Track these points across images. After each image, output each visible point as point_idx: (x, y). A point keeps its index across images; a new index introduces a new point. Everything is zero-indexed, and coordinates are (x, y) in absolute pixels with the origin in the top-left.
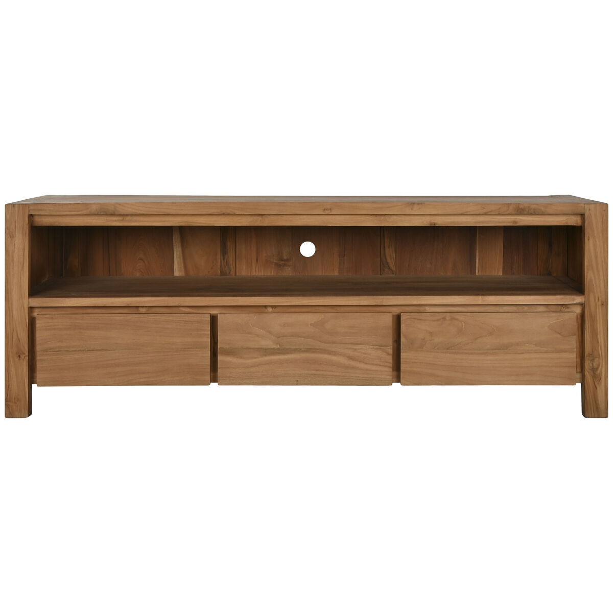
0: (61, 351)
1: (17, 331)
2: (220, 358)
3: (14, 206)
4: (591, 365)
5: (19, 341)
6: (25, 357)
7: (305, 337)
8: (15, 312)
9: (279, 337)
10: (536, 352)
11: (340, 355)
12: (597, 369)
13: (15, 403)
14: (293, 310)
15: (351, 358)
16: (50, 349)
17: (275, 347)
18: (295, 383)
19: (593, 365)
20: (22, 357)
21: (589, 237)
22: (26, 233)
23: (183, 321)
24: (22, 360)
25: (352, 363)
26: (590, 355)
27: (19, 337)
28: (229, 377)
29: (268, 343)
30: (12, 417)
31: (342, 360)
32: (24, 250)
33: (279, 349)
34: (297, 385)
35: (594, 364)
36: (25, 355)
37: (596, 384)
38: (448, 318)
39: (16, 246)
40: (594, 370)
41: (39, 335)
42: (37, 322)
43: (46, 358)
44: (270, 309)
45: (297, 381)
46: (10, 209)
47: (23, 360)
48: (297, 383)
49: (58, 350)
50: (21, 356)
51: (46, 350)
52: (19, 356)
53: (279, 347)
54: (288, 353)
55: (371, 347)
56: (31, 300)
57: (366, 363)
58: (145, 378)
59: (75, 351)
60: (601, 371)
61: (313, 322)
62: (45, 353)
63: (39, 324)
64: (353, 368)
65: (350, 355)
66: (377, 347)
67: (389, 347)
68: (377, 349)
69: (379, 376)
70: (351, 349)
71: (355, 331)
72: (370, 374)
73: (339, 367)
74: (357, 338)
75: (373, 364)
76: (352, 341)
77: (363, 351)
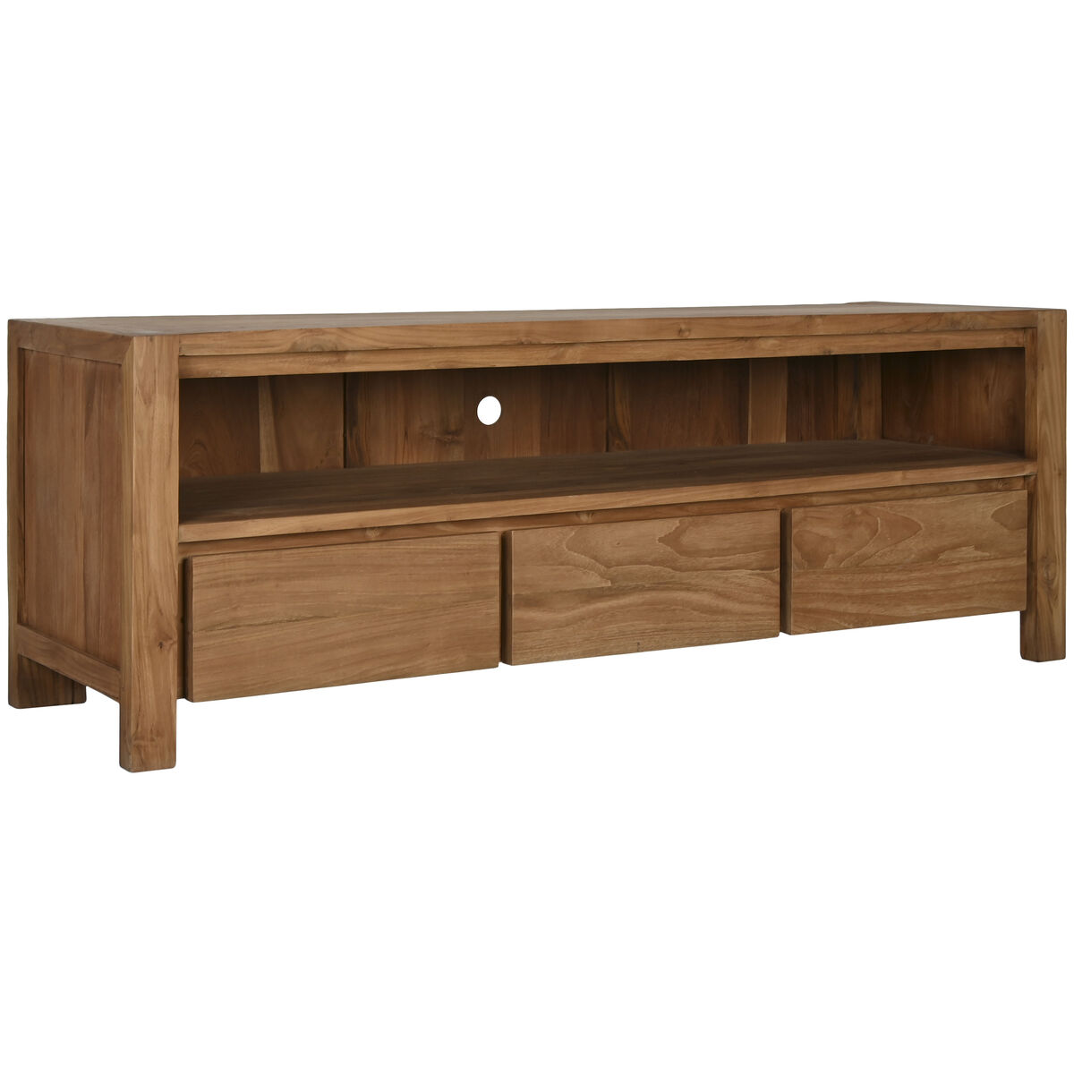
0: (239, 626)
1: (156, 592)
2: (516, 614)
3: (151, 340)
4: (1045, 575)
5: (162, 614)
6: (172, 645)
7: (650, 564)
8: (153, 557)
9: (609, 567)
10: (976, 561)
11: (705, 590)
12: (1053, 580)
13: (152, 740)
14: (620, 516)
15: (719, 595)
16: (220, 624)
17: (604, 585)
18: (636, 647)
19: (1048, 574)
20: (167, 644)
21: (1043, 365)
22: (174, 395)
23: (454, 549)
24: (166, 652)
25: (722, 603)
26: (1044, 558)
27: (161, 604)
28: (531, 648)
29: (594, 581)
30: (146, 769)
31: (705, 599)
32: (171, 427)
33: (609, 588)
34: (638, 651)
35: (1050, 573)
36: (172, 642)
37: (1052, 605)
38: (858, 512)
39: (156, 422)
40: (1049, 582)
41: (198, 599)
42: (194, 572)
43: (212, 642)
44: (584, 518)
45: (639, 644)
46: (145, 345)
47: (169, 651)
48: (639, 648)
49: (233, 625)
50: (164, 643)
51: (211, 627)
52: (161, 645)
53: (610, 585)
54: (624, 594)
55: (749, 571)
56: (183, 528)
57: (742, 602)
58: (389, 665)
59: (265, 624)
60: (1058, 584)
61: (663, 536)
62: (209, 634)
63: (198, 575)
64: (724, 612)
65: (720, 589)
66: (758, 571)
67: (775, 570)
68: (758, 574)
69: (760, 623)
70: (719, 578)
71: (727, 545)
72: (749, 620)
73: (702, 612)
74: (729, 557)
75: (752, 603)
76: (722, 565)
77: (738, 581)
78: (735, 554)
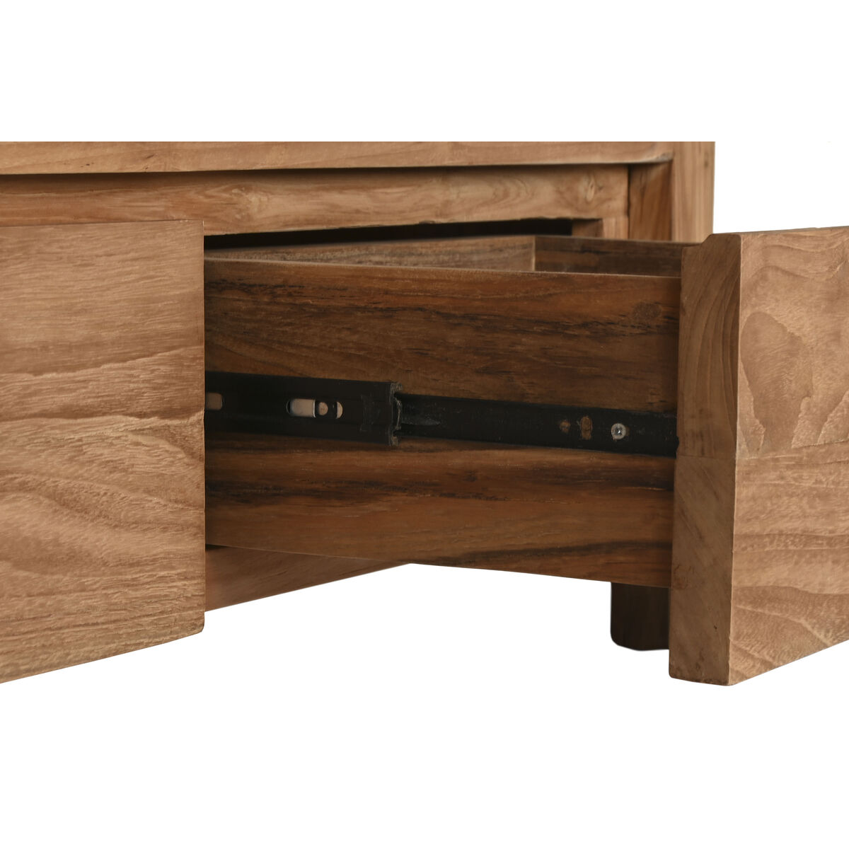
11: (23, 487)
15: (65, 502)
55: (134, 420)
57: (117, 526)
64: (74, 559)
65: (62, 483)
66: (154, 421)
67: (194, 418)
68: (155, 431)
69: (162, 589)
70: (60, 444)
71: (77, 331)
72: (133, 584)
73: (18, 565)
74: (81, 374)
75: (140, 525)
76: (66, 399)
77: (107, 453)
78: (97, 364)
